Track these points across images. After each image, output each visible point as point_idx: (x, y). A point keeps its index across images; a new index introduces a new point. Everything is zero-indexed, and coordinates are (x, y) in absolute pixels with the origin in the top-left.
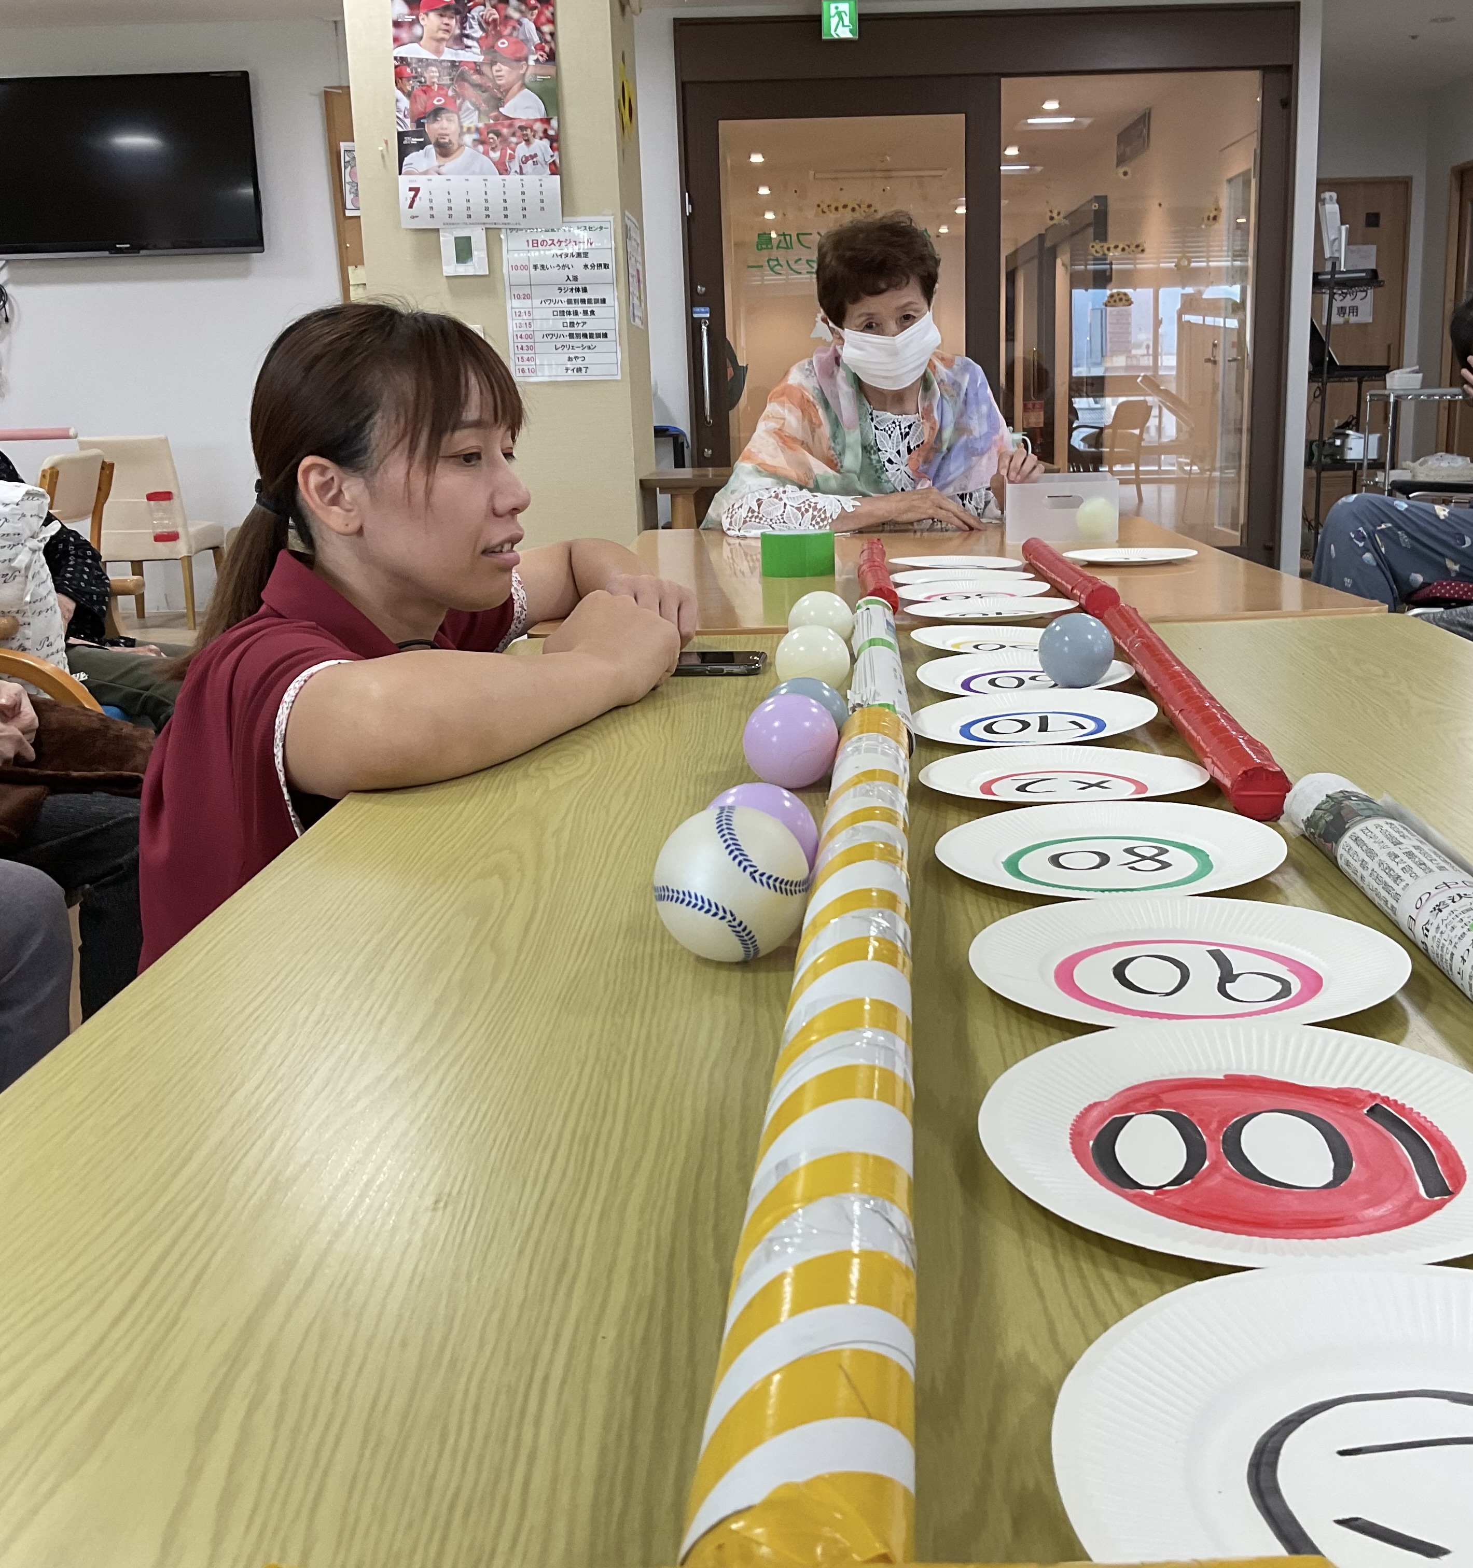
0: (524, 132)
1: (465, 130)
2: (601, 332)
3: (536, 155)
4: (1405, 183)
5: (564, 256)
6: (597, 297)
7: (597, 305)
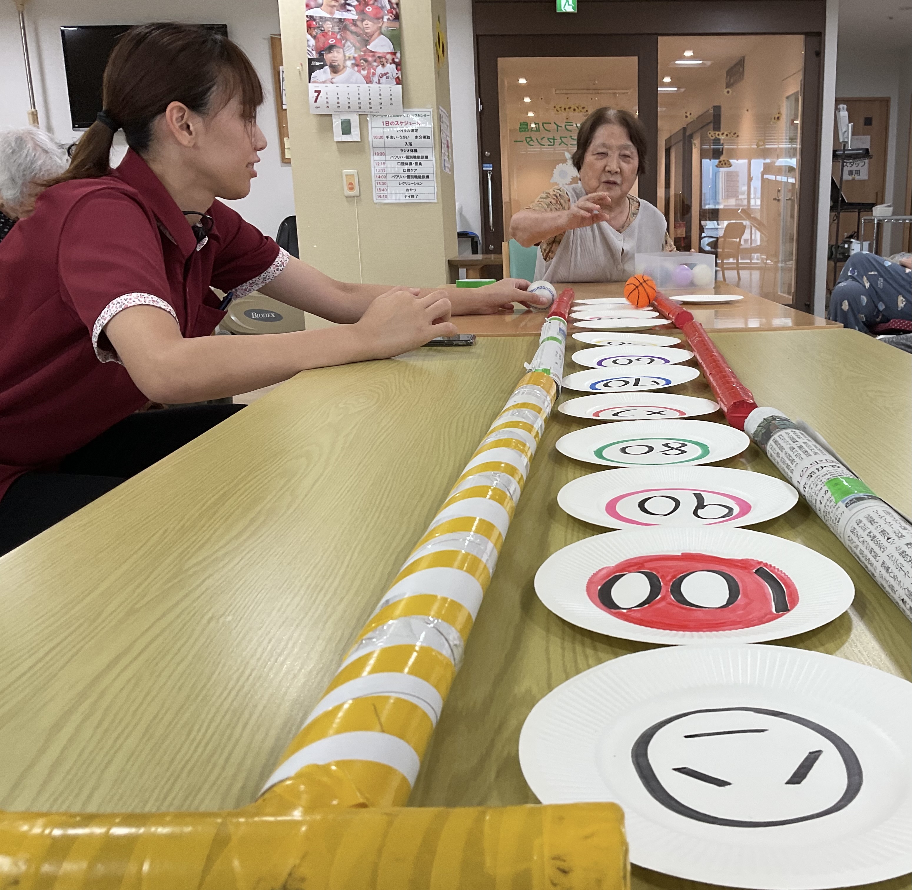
0: (381, 60)
1: (347, 58)
2: (425, 175)
3: (388, 73)
4: (886, 101)
5: (404, 131)
6: (423, 155)
7: (423, 159)
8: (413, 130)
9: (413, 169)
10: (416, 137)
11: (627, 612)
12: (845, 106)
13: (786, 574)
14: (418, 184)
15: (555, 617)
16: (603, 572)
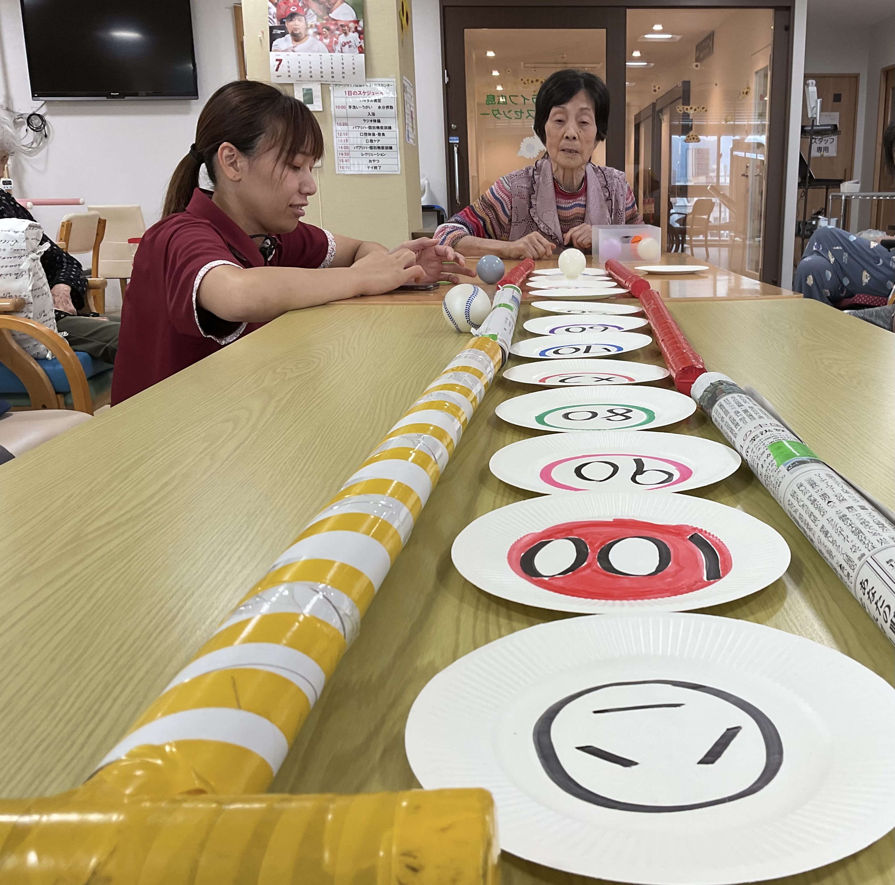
0: (344, 29)
1: (309, 26)
2: (389, 146)
3: (350, 42)
4: (856, 77)
5: (366, 101)
6: (386, 125)
7: (386, 130)
8: (375, 101)
9: (376, 139)
10: (379, 107)
11: (549, 580)
12: (814, 82)
13: (721, 540)
14: (382, 155)
15: (471, 586)
16: (527, 538)
